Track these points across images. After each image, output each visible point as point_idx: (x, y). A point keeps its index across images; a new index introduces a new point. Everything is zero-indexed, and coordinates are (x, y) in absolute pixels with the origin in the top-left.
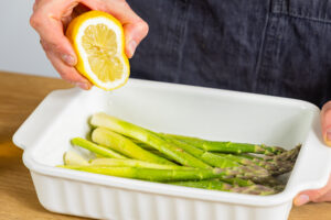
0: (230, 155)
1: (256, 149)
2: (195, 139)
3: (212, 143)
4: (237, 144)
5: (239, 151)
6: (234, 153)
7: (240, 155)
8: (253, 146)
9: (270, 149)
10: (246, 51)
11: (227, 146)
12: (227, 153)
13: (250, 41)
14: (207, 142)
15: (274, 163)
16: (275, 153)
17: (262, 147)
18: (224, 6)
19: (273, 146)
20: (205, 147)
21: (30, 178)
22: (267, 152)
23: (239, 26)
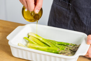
0: (63, 46)
1: (70, 44)
2: (54, 41)
3: (58, 42)
4: (65, 43)
5: (65, 45)
6: (64, 45)
7: (65, 46)
8: (69, 43)
9: (73, 45)
10: (85, 25)
11: (62, 43)
12: (62, 45)
13: (86, 23)
14: (57, 42)
15: (74, 48)
16: (75, 46)
17: (71, 44)
18: (80, 13)
19: (74, 44)
20: (57, 43)
21: (10, 48)
22: (72, 45)
23: (83, 19)
